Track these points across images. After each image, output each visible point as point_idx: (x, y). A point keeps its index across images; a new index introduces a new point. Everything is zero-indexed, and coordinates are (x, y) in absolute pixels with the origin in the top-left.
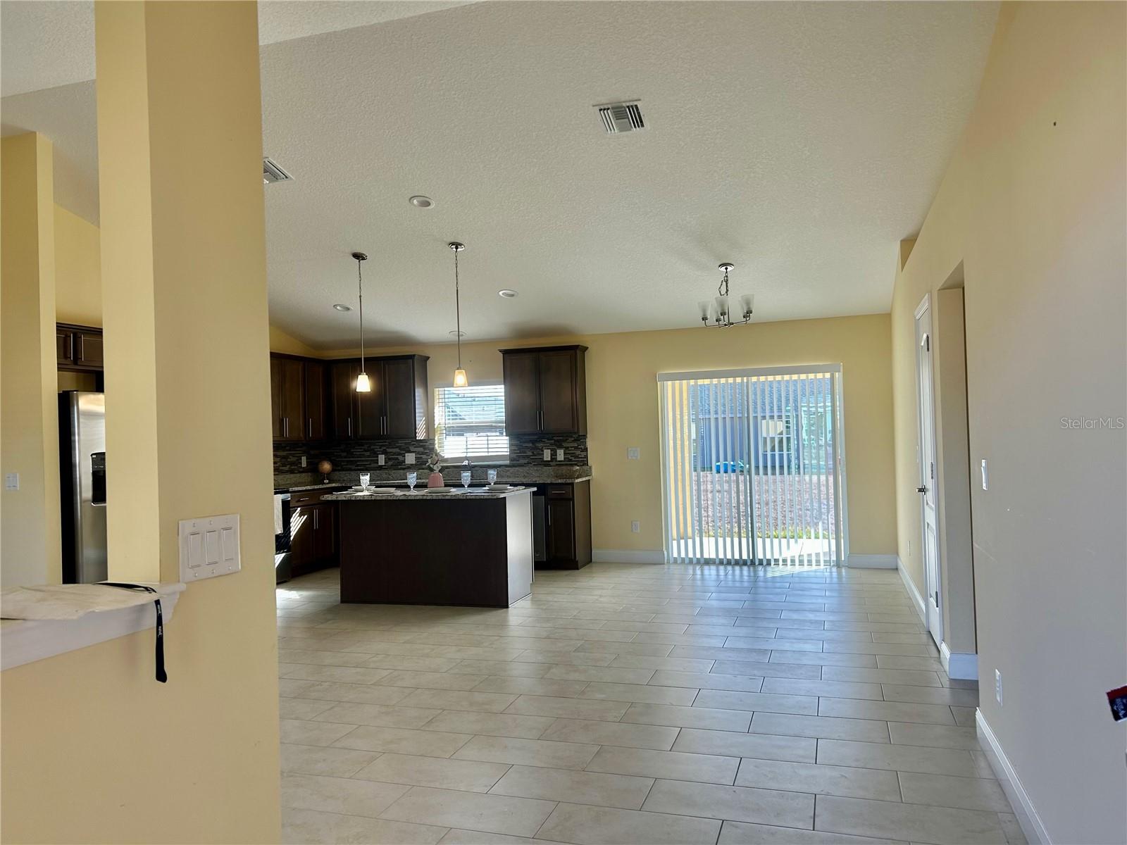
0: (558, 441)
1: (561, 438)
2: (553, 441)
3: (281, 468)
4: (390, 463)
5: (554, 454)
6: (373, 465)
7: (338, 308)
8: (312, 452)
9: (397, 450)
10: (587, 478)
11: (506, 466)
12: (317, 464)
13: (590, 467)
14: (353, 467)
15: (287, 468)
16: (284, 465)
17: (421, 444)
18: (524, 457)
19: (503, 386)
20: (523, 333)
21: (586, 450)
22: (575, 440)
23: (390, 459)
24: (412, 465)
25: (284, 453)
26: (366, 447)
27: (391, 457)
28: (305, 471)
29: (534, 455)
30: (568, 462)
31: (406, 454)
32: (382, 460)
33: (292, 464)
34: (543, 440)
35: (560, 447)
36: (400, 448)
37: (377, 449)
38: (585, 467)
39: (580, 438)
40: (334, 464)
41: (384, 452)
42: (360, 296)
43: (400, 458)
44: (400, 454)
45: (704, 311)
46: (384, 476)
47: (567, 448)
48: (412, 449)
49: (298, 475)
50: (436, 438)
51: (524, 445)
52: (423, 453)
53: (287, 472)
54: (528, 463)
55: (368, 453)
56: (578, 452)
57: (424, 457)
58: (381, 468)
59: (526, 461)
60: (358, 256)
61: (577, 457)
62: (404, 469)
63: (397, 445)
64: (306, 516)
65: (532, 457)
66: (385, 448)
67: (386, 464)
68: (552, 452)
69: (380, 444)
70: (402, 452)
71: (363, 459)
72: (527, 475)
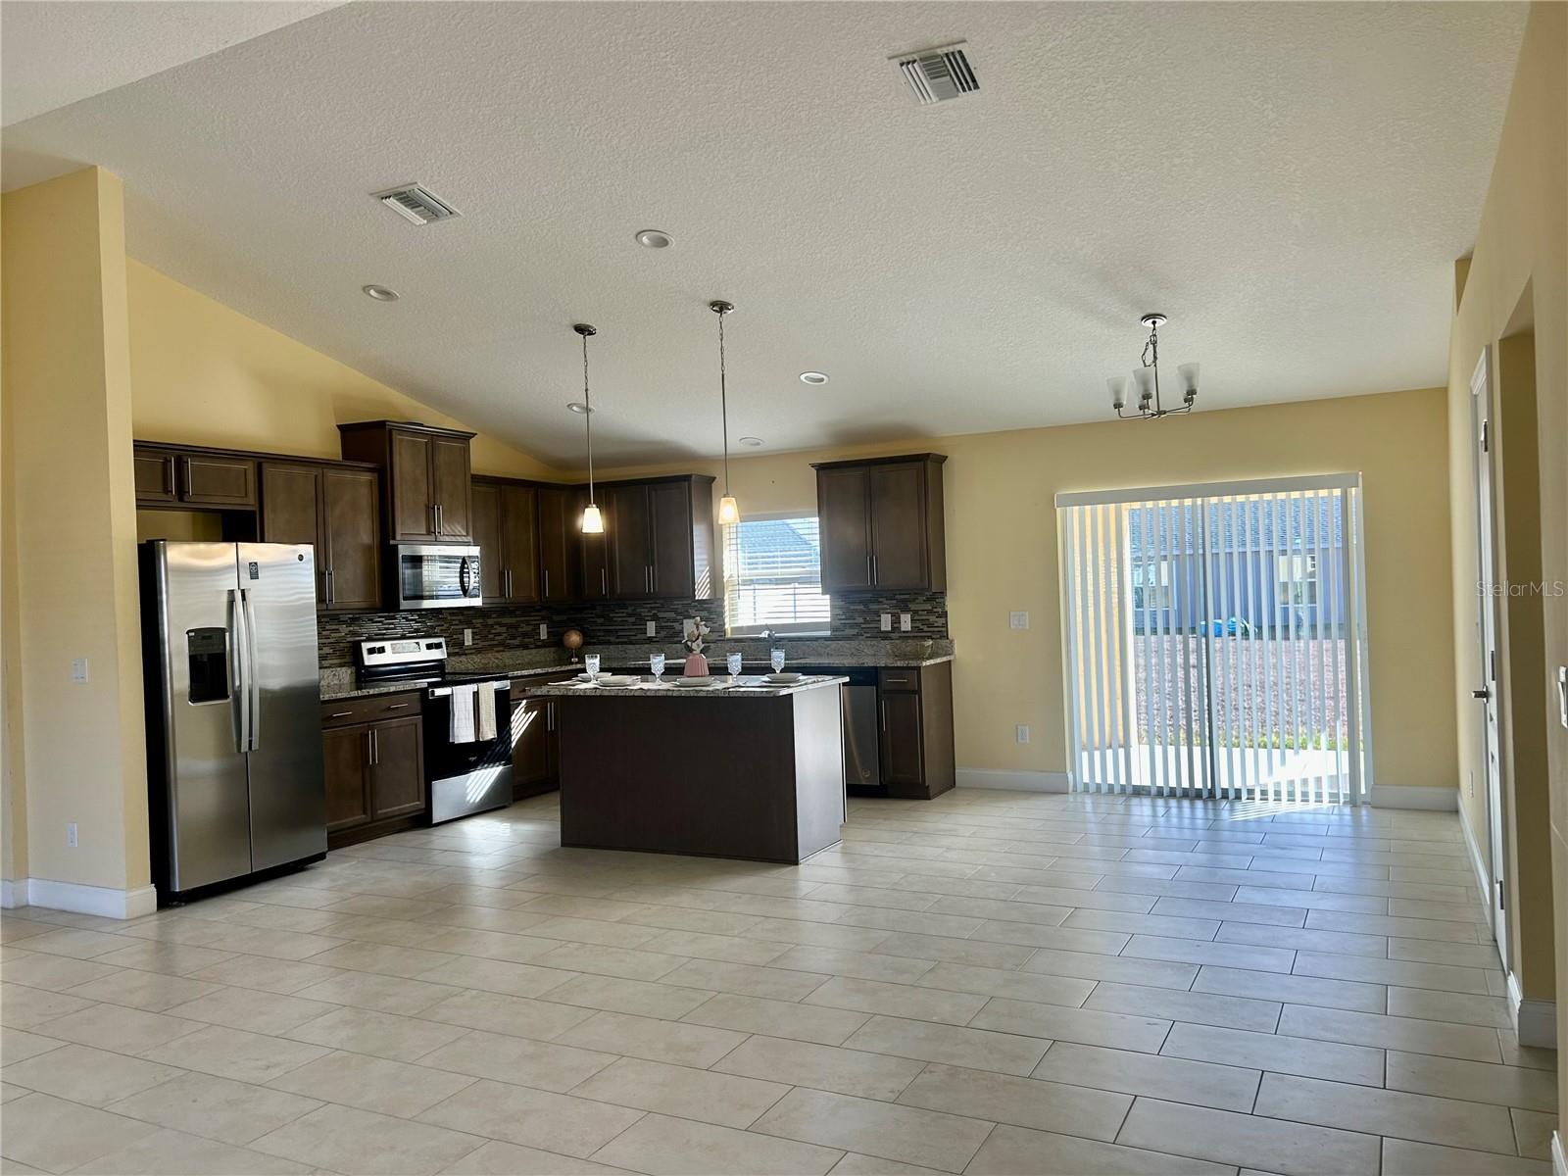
0: (902, 601)
1: (907, 597)
2: (894, 602)
3: (508, 641)
4: (663, 634)
5: (896, 621)
6: (640, 636)
7: (575, 408)
8: (556, 618)
9: (673, 615)
10: (945, 659)
11: (826, 639)
12: (563, 634)
13: (952, 642)
14: (613, 639)
15: (517, 642)
16: (513, 637)
17: (705, 606)
18: (852, 626)
19: (817, 519)
20: (848, 436)
21: (945, 615)
22: (928, 600)
23: (662, 628)
25: (513, 620)
26: (630, 610)
27: (664, 624)
28: (544, 645)
29: (866, 622)
30: (918, 634)
31: (685, 621)
32: (651, 629)
33: (525, 635)
34: (880, 599)
35: (906, 610)
36: (675, 611)
37: (644, 612)
38: (943, 642)
39: (937, 597)
40: (584, 633)
41: (655, 618)
42: (587, 390)
43: (676, 625)
44: (675, 621)
45: (1117, 393)
47: (915, 612)
48: (692, 612)
49: (534, 651)
50: (726, 597)
51: (852, 607)
52: (708, 620)
53: (518, 647)
54: (858, 635)
55: (632, 620)
56: (932, 618)
57: (709, 624)
58: (650, 640)
59: (855, 632)
60: (583, 330)
61: (931, 625)
63: (672, 607)
64: (535, 713)
65: (863, 626)
66: (655, 612)
67: (659, 635)
68: (894, 618)
69: (649, 606)
70: (679, 617)
71: (626, 627)
72: (855, 653)
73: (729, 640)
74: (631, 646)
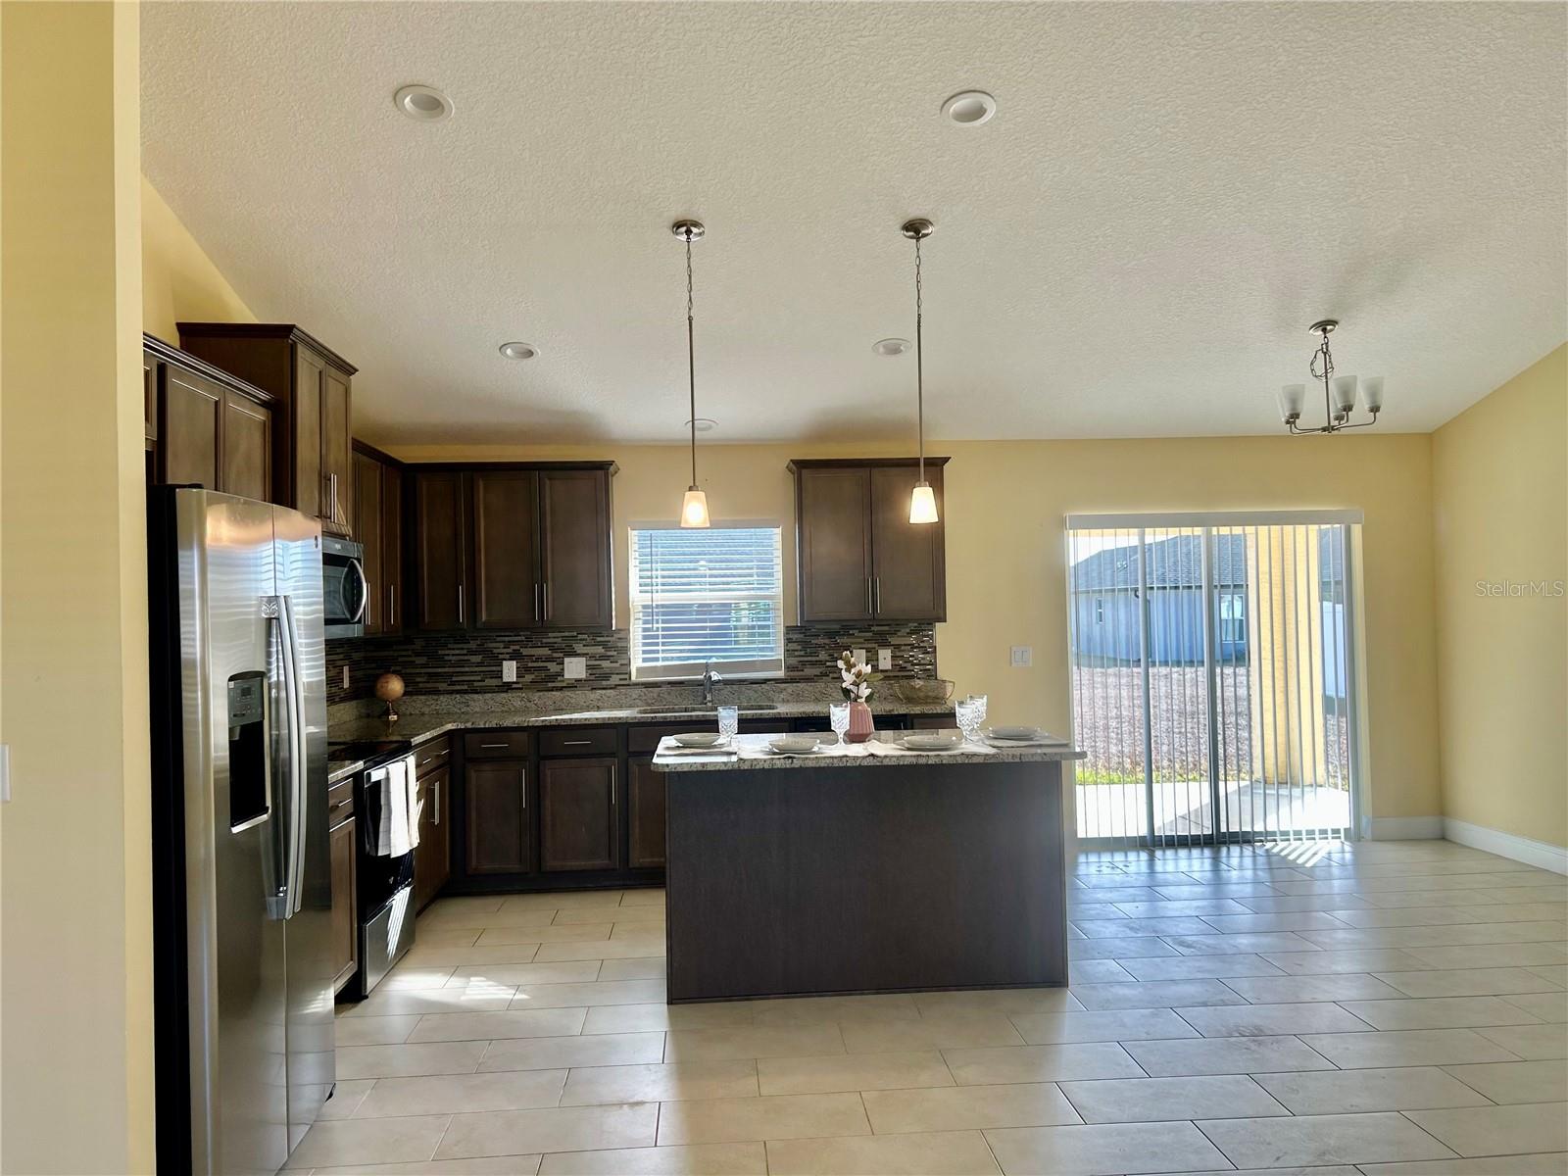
0: (880, 633)
1: (886, 628)
2: (869, 634)
4: (529, 678)
5: (872, 658)
6: (489, 682)
7: (509, 351)
9: (546, 651)
11: (777, 681)
12: (374, 683)
14: (443, 686)
17: (601, 639)
18: (811, 664)
21: (933, 649)
22: (913, 633)
23: (528, 670)
24: (577, 680)
26: (473, 645)
27: (530, 665)
29: (833, 659)
30: (898, 672)
31: (566, 660)
32: (510, 671)
34: (851, 632)
35: (885, 644)
36: (552, 647)
37: (498, 648)
38: (933, 684)
39: (924, 629)
40: (407, 681)
41: (516, 656)
43: (553, 667)
44: (550, 659)
46: (518, 703)
47: (897, 647)
48: (579, 648)
50: (631, 628)
51: (812, 641)
52: (603, 657)
54: (823, 676)
55: (478, 658)
56: (918, 654)
57: (605, 664)
58: (508, 687)
59: (817, 671)
61: (916, 663)
62: (561, 689)
63: (544, 640)
65: (828, 664)
66: (517, 647)
67: (521, 680)
68: (869, 654)
69: (507, 639)
70: (555, 655)
71: (467, 669)
72: (819, 697)
73: (636, 684)
74: (476, 696)
